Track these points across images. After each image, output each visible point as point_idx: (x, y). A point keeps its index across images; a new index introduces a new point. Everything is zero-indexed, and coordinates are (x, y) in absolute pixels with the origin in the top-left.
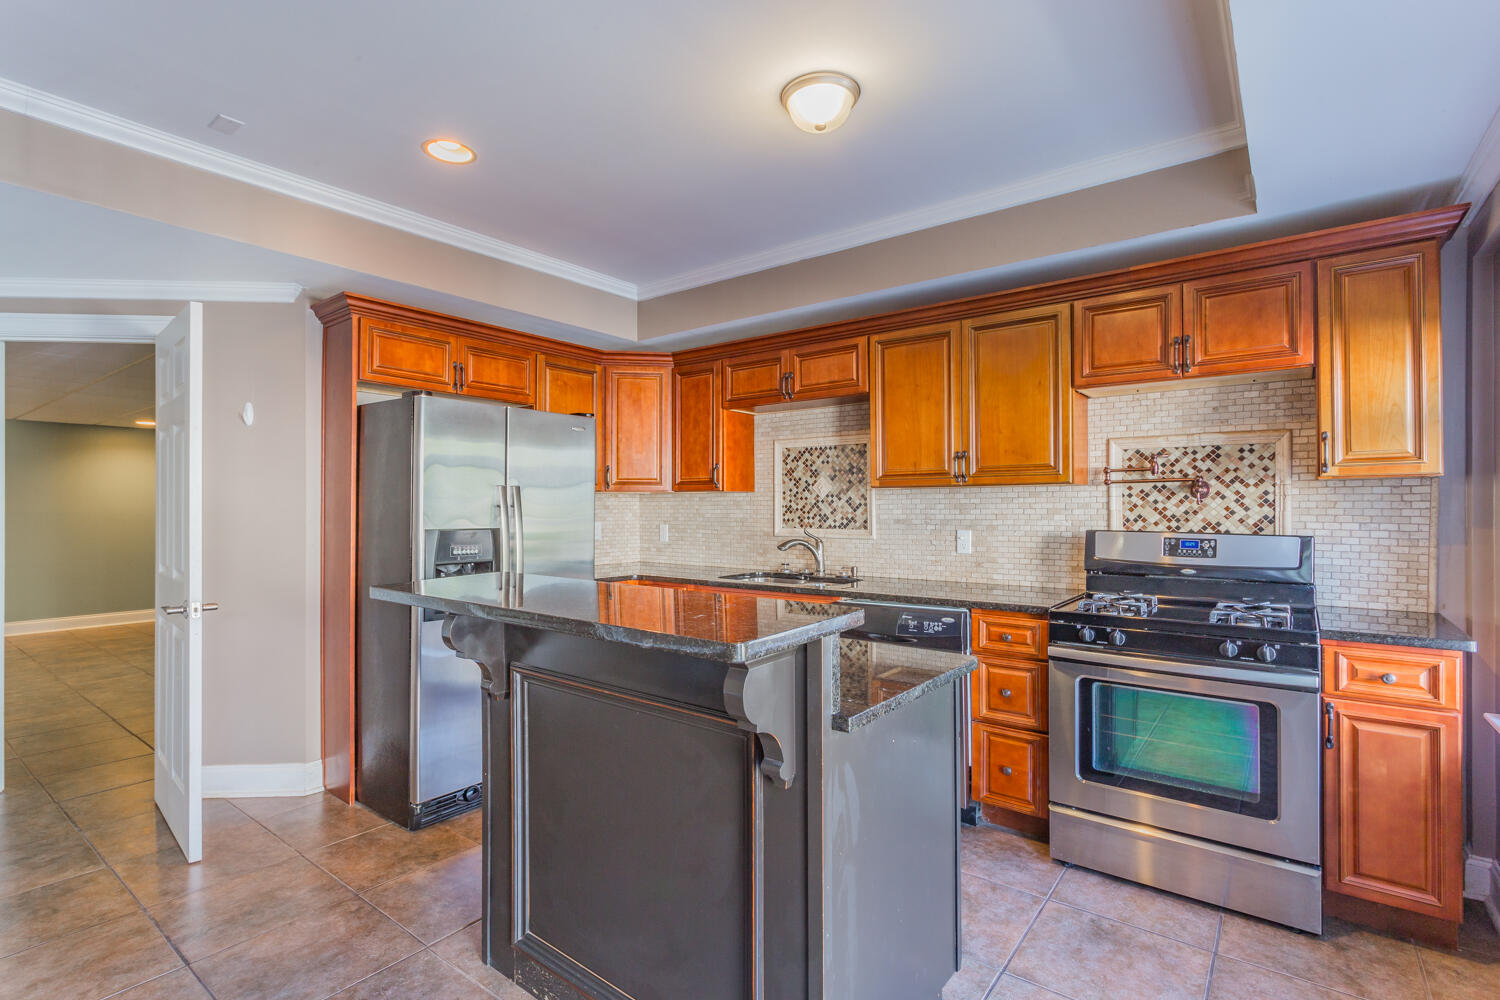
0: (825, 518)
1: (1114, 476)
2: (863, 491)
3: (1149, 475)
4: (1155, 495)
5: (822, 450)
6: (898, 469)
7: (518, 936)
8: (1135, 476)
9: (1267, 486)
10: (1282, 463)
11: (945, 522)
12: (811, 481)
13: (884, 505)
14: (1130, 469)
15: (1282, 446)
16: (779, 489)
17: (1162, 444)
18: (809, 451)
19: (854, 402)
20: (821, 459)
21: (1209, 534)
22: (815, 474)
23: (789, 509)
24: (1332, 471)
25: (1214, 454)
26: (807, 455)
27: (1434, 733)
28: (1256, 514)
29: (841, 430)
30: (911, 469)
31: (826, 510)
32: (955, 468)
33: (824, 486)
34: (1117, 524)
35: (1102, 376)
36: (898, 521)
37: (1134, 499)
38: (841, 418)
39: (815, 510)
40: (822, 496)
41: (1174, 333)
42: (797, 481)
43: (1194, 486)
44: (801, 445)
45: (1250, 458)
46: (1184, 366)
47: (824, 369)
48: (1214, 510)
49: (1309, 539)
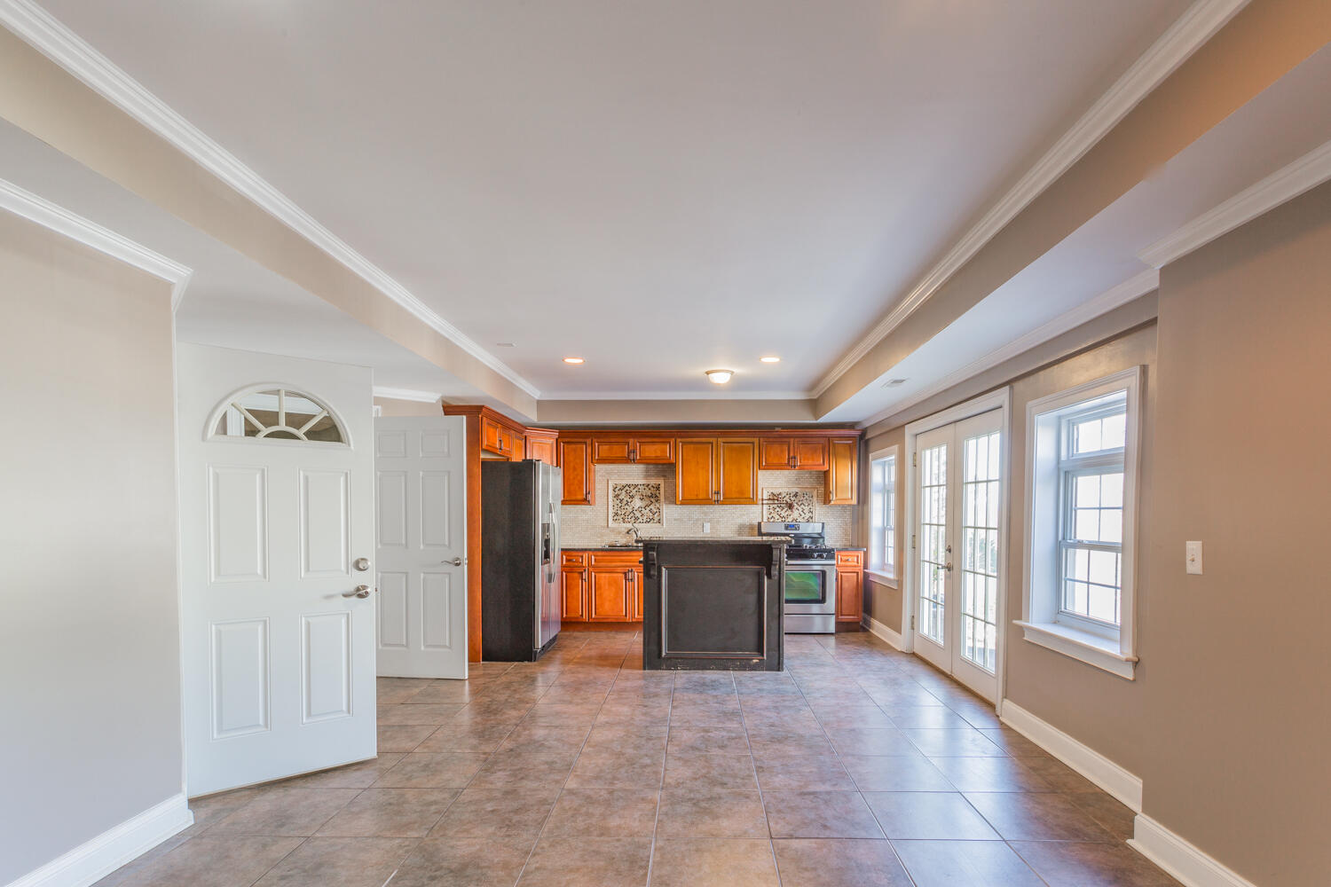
0: (637, 518)
1: (764, 502)
2: (658, 505)
3: (776, 502)
4: (778, 509)
5: (636, 486)
6: (689, 497)
7: (664, 654)
8: (772, 502)
9: (810, 506)
10: (815, 499)
11: (697, 520)
12: (629, 500)
13: (669, 511)
14: (770, 499)
15: (815, 493)
16: (611, 503)
17: (781, 491)
18: (629, 486)
19: (666, 468)
20: (636, 489)
21: (794, 523)
22: (632, 497)
23: (616, 514)
24: (832, 502)
25: (796, 495)
26: (627, 488)
27: (858, 573)
28: (808, 515)
29: (647, 476)
30: (695, 497)
31: (638, 514)
32: (715, 497)
33: (637, 503)
34: (765, 520)
35: (769, 467)
36: (675, 520)
37: (771, 511)
38: (647, 471)
39: (632, 514)
40: (636, 508)
41: (791, 455)
42: (621, 501)
43: (790, 506)
44: (624, 483)
45: (806, 497)
46: (795, 466)
47: (653, 450)
48: (795, 514)
49: (823, 524)
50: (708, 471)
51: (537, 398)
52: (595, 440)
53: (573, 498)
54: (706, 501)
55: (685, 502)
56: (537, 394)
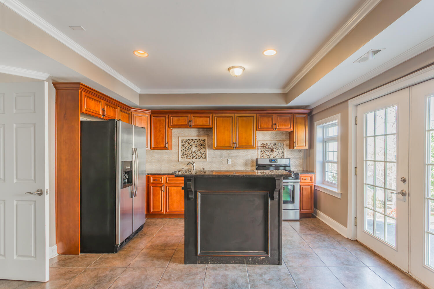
0: (194, 157)
1: (259, 148)
2: (204, 150)
3: (265, 148)
4: (266, 152)
5: (193, 140)
6: (220, 145)
7: (199, 253)
8: (262, 148)
9: (282, 150)
10: (285, 146)
11: (225, 157)
12: (190, 147)
13: (210, 153)
14: (261, 146)
15: (285, 143)
16: (180, 149)
17: (267, 142)
18: (190, 140)
19: (208, 130)
20: (193, 142)
21: (274, 159)
22: (191, 146)
23: (183, 154)
24: (295, 148)
25: (275, 144)
26: (189, 141)
28: (281, 155)
29: (199, 135)
30: (223, 145)
31: (194, 155)
32: (234, 145)
33: (194, 149)
34: (259, 157)
35: (262, 129)
36: (214, 157)
37: (262, 152)
38: (199, 132)
39: (191, 155)
40: (193, 151)
41: (274, 123)
42: (185, 148)
43: (272, 150)
44: (187, 138)
45: (280, 145)
46: (275, 129)
47: (201, 121)
48: (275, 154)
49: (289, 159)
50: (230, 131)
51: (139, 93)
52: (170, 115)
53: (159, 146)
54: (229, 148)
55: (218, 148)
56: (139, 91)
